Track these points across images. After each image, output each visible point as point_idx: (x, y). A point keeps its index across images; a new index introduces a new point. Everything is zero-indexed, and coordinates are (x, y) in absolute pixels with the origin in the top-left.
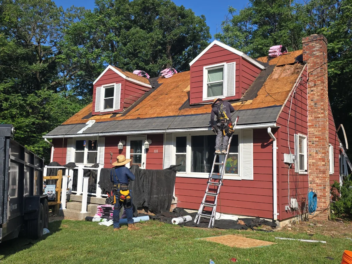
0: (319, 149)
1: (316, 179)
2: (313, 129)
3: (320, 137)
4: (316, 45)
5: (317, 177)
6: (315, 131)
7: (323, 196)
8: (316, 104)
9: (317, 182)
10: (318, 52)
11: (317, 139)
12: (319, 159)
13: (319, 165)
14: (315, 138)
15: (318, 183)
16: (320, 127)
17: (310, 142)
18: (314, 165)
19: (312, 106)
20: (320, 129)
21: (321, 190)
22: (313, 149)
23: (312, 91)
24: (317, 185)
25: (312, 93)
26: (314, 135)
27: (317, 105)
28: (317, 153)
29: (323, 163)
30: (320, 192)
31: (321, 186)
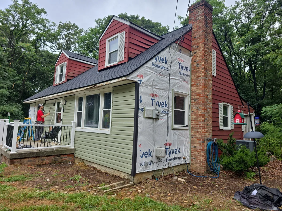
0: (200, 106)
1: (197, 134)
2: (195, 88)
3: (201, 95)
4: (199, 11)
5: (198, 132)
6: (197, 89)
7: (202, 150)
8: (198, 64)
9: (197, 136)
10: (201, 17)
11: (198, 97)
12: (200, 115)
13: (199, 121)
14: (197, 95)
15: (198, 138)
16: (200, 86)
17: (193, 99)
18: (195, 121)
19: (195, 67)
20: (201, 87)
21: (200, 144)
22: (194, 106)
23: (195, 53)
24: (197, 140)
25: (195, 54)
26: (196, 93)
27: (198, 66)
28: (197, 110)
29: (203, 119)
30: (200, 146)
31: (200, 140)
